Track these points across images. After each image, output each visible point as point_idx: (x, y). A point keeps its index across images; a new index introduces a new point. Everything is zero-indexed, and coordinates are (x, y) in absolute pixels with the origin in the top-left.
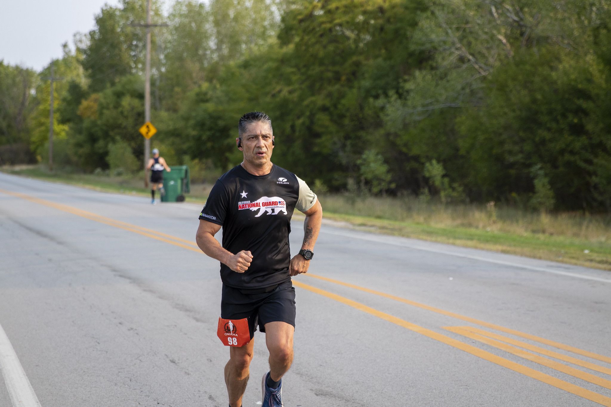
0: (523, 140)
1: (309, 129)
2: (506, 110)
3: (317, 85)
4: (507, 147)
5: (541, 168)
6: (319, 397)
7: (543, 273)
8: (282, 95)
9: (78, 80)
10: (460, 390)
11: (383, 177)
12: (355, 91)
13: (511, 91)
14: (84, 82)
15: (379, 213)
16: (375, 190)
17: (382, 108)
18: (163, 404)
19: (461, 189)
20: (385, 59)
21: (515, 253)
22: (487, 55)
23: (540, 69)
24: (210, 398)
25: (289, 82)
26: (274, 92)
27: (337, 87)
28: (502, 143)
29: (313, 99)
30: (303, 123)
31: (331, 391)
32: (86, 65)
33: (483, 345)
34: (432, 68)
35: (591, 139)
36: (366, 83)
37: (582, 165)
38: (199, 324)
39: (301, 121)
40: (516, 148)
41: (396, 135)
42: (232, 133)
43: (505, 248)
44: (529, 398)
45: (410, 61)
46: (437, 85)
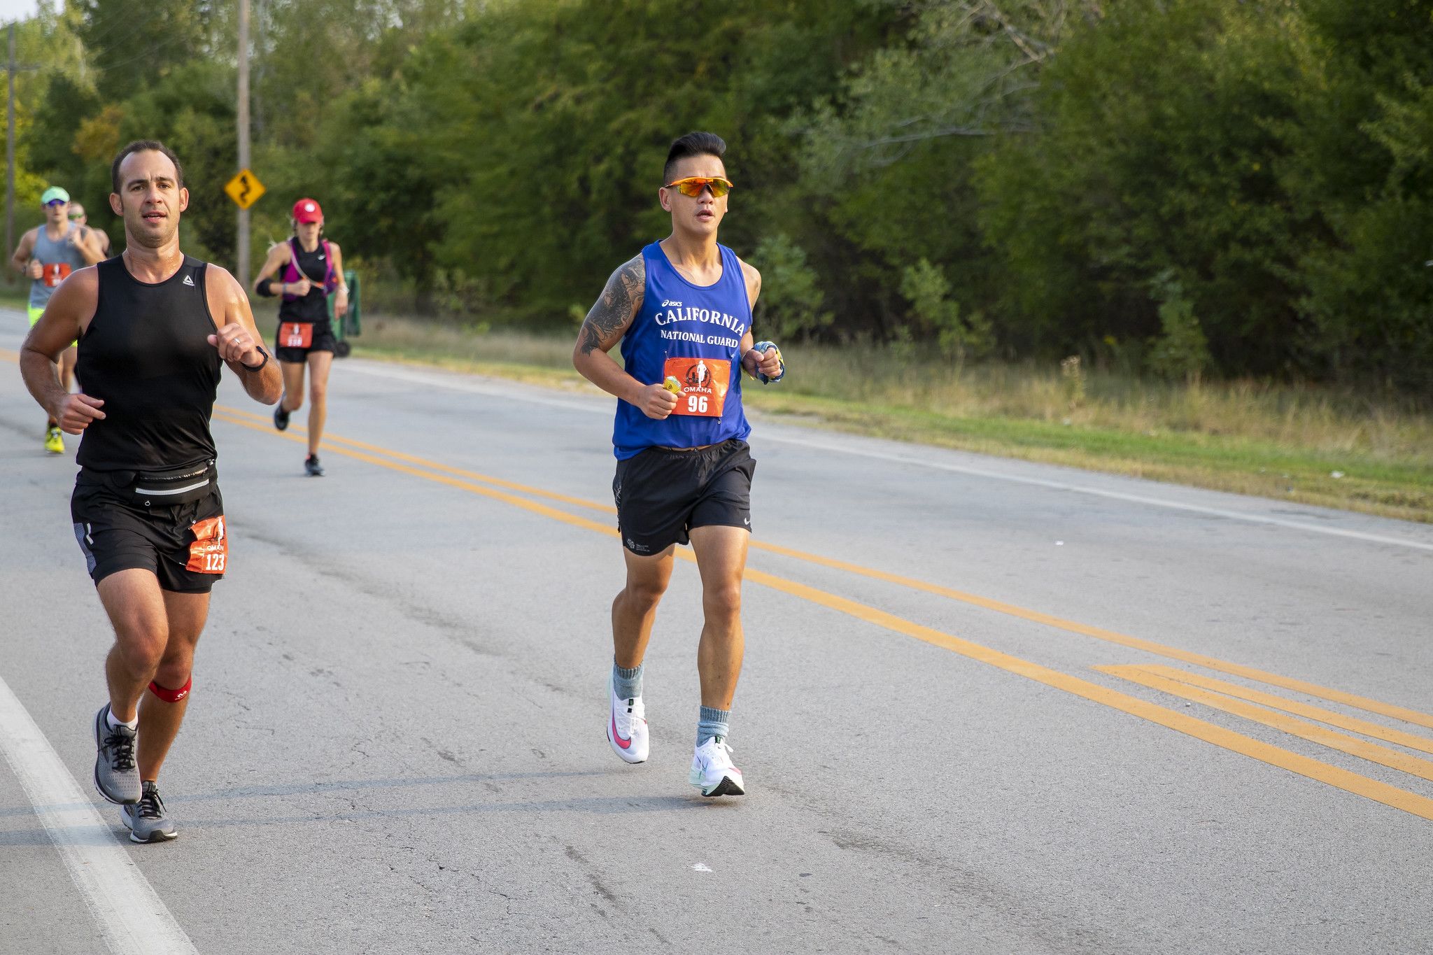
0: (1132, 214)
1: (623, 187)
2: (1093, 142)
3: (640, 85)
4: (1094, 229)
5: (1174, 279)
6: (848, 852)
7: (1271, 528)
8: (559, 106)
9: (68, 72)
10: (1202, 832)
11: (805, 299)
12: (730, 97)
13: (1104, 97)
14: (84, 76)
15: (804, 383)
16: (788, 328)
17: (797, 140)
18: (455, 869)
19: (986, 327)
20: (799, 25)
21: (1178, 479)
22: (1042, 13)
23: (1172, 44)
24: (570, 852)
25: (577, 77)
26: (539, 99)
27: (688, 87)
28: (1082, 220)
29: (632, 115)
30: (609, 174)
31: (874, 834)
32: (89, 37)
33: (1216, 713)
34: (912, 45)
35: (1289, 209)
36: (757, 80)
37: (1278, 270)
38: (483, 658)
39: (603, 167)
40: (1116, 232)
41: (831, 202)
42: (438, 195)
43: (1149, 467)
44: (1388, 853)
45: (859, 28)
46: (925, 83)
